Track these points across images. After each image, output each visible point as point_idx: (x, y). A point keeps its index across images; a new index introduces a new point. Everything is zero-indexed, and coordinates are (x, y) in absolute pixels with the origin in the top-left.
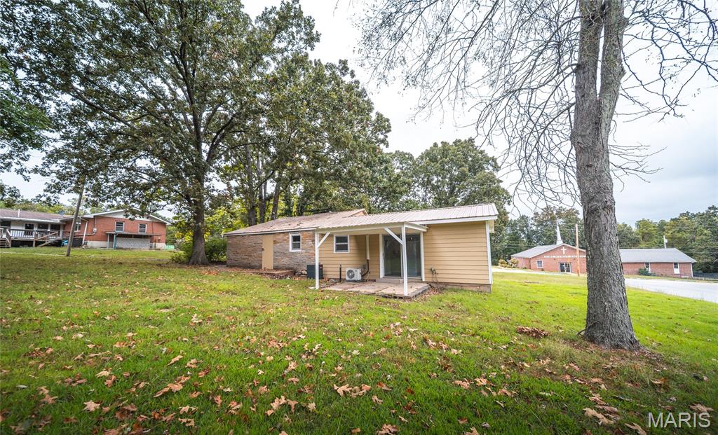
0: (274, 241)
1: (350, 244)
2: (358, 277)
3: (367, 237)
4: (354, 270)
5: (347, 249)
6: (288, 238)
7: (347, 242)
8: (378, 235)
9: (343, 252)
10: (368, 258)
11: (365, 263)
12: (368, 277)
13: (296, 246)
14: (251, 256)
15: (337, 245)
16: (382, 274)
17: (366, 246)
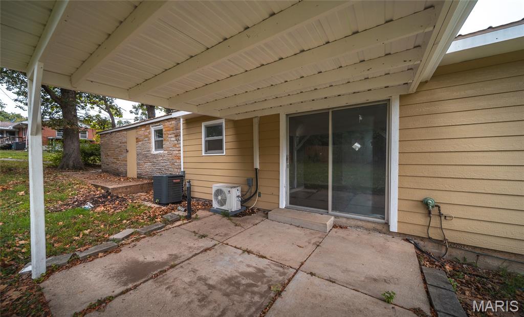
0: (137, 139)
1: (227, 138)
2: (233, 204)
3: (256, 121)
4: (225, 190)
5: (221, 148)
6: (150, 133)
7: (221, 134)
8: (279, 115)
9: (215, 154)
10: (257, 165)
11: (253, 175)
12: (255, 204)
13: (159, 145)
14: (117, 159)
15: (206, 141)
16: (283, 202)
17: (252, 140)
